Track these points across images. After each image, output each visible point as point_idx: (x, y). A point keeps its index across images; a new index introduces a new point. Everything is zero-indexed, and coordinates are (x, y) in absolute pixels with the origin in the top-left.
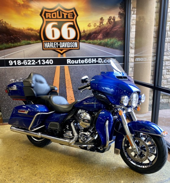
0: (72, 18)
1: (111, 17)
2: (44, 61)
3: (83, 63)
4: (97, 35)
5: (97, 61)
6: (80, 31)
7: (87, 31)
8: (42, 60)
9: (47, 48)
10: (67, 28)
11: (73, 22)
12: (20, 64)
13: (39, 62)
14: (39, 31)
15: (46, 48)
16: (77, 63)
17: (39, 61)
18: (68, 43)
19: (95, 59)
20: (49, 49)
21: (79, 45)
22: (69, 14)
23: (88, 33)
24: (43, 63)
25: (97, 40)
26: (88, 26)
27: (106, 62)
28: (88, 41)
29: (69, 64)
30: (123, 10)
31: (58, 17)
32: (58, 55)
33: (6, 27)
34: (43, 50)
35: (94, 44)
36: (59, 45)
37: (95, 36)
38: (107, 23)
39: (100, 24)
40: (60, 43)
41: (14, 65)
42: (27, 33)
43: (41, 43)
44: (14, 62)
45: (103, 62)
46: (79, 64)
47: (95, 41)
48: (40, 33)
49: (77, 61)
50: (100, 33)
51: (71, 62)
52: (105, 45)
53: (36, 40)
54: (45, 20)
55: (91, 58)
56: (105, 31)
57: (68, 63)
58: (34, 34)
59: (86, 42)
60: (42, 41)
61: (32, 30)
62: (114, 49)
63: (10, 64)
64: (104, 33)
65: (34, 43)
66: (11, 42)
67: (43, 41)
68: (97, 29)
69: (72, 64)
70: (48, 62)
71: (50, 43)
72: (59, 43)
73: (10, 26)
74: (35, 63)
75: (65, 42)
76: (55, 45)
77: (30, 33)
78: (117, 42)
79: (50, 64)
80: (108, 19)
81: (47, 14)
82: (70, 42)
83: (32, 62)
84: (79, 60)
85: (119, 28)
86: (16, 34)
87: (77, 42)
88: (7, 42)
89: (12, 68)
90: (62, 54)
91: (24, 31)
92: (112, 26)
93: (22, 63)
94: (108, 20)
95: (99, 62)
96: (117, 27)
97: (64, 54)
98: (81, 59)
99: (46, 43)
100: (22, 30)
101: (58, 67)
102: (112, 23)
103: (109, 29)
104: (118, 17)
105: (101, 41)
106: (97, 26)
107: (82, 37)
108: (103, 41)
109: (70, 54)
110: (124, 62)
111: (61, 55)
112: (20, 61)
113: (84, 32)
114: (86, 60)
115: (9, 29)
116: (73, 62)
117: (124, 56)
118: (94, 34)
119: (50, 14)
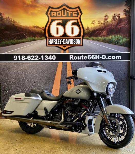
0: (77, 16)
1: (116, 14)
2: (47, 56)
3: (86, 59)
5: (101, 58)
6: (84, 28)
7: (91, 28)
8: (45, 56)
9: (51, 44)
10: (71, 26)
11: (77, 20)
12: (24, 59)
13: (42, 58)
14: (44, 29)
15: (50, 44)
16: (80, 59)
17: (42, 57)
18: (72, 39)
19: (99, 56)
21: (82, 42)
22: (73, 13)
23: (91, 30)
24: (46, 58)
25: (100, 37)
26: (92, 23)
27: (111, 58)
28: (92, 38)
29: (72, 60)
30: (128, 8)
31: (63, 15)
32: (61, 51)
33: (14, 25)
34: (47, 46)
35: (97, 41)
36: (62, 41)
37: (99, 33)
38: (112, 20)
39: (105, 21)
40: (64, 39)
41: (18, 60)
42: (32, 30)
43: (46, 40)
44: (18, 57)
45: (107, 59)
46: (81, 60)
47: (99, 38)
48: (45, 30)
49: (80, 57)
50: (104, 29)
51: (73, 58)
52: (109, 42)
53: (41, 37)
54: (50, 18)
55: (95, 55)
56: (109, 28)
57: (70, 59)
58: (40, 32)
59: (90, 38)
60: (46, 38)
61: (37, 27)
62: (119, 45)
63: (15, 59)
64: (108, 30)
65: (38, 40)
66: (18, 39)
67: (47, 38)
68: (101, 26)
69: (74, 60)
70: (50, 58)
71: (54, 40)
72: (62, 40)
73: (18, 24)
74: (38, 58)
75: (69, 39)
76: (58, 41)
77: (35, 30)
78: (122, 38)
79: (52, 60)
80: (113, 16)
81: (52, 13)
82: (73, 39)
83: (35, 58)
84: (82, 56)
85: (124, 25)
86: (23, 31)
87: (81, 39)
88: (14, 39)
89: (17, 63)
90: (65, 50)
91: (30, 29)
92: (117, 23)
93: (26, 58)
94: (112, 17)
95: (103, 58)
96: (122, 24)
97: (67, 51)
98: (84, 55)
99: (50, 40)
100: (28, 27)
101: (61, 62)
102: (116, 20)
103: (113, 26)
104: (124, 14)
105: (105, 37)
106: (101, 23)
107: (86, 34)
108: (107, 38)
109: (73, 50)
110: (129, 59)
111: (64, 52)
112: (24, 56)
113: (88, 29)
114: (89, 56)
115: (16, 27)
116: (76, 58)
117: (129, 53)
118: (98, 31)
119: (55, 13)
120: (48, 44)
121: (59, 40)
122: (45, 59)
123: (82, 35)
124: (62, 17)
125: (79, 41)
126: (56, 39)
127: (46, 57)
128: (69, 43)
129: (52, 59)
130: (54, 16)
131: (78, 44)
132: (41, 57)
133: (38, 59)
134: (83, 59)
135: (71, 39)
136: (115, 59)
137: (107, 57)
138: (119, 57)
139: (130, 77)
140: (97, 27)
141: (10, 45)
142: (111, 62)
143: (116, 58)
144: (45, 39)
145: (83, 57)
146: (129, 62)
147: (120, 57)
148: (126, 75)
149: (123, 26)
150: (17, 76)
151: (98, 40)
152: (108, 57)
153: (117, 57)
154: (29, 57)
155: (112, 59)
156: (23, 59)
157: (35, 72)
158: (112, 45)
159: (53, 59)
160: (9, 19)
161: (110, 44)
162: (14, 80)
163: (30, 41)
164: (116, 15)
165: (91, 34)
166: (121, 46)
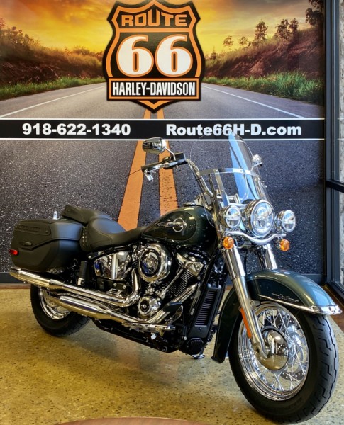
1: (286, 21)
2: (108, 126)
3: (209, 134)
4: (247, 64)
5: (248, 131)
6: (205, 55)
7: (223, 55)
8: (104, 126)
9: (119, 96)
10: (171, 49)
12: (49, 133)
13: (95, 129)
14: (102, 56)
15: (116, 95)
16: (194, 133)
17: (96, 127)
18: (172, 83)
19: (242, 126)
20: (123, 98)
21: (199, 89)
22: (177, 17)
23: (225, 59)
24: (106, 132)
25: (247, 77)
26: (225, 42)
27: (274, 133)
28: (225, 80)
29: (172, 136)
30: (318, 5)
31: (150, 23)
32: (144, 113)
33: (26, 46)
34: (108, 99)
35: (239, 88)
36: (148, 89)
37: (243, 68)
38: (276, 36)
39: (258, 38)
40: (152, 84)
41: (33, 134)
42: (72, 61)
43: (105, 84)
44: (34, 127)
45: (264, 133)
46: (197, 136)
47: (243, 80)
48: (104, 60)
49: (194, 129)
50: (255, 59)
51: (176, 131)
52: (269, 90)
53: (94, 76)
54: (119, 31)
55: (232, 123)
56: (270, 55)
57: (168, 134)
58: (90, 63)
59: (219, 82)
60: (107, 79)
61: (85, 53)
62: (295, 99)
63: (25, 133)
64: (267, 60)
65: (86, 84)
66: (35, 81)
67: (110, 80)
68: (249, 50)
69: (178, 137)
70: (117, 130)
71: (127, 84)
72: (148, 85)
73: (37, 44)
74: (85, 131)
75: (165, 82)
76: (138, 88)
77: (80, 60)
78: (303, 82)
79: (121, 136)
80: (279, 26)
81: (124, 17)
82: (177, 82)
83: (77, 130)
84: (199, 127)
85: (309, 47)
86: (48, 64)
87: (196, 82)
88: (24, 81)
89: (29, 142)
90: (154, 111)
91: (66, 56)
92: (289, 43)
93: (54, 131)
94: (277, 28)
95: (253, 133)
96: (303, 45)
97: (160, 112)
98: (205, 124)
99: (118, 84)
100: (62, 53)
102: (288, 35)
103: (280, 49)
104: (307, 20)
105: (259, 79)
106: (248, 44)
107: (209, 71)
108: (264, 81)
109: (175, 112)
110: (323, 135)
111: (153, 115)
112: (49, 126)
113: (215, 58)
114: (218, 127)
115: (32, 51)
116: (182, 131)
117: (323, 119)
118: (240, 64)
119: (131, 17)
120: (112, 95)
121: (140, 86)
122: (104, 133)
123: (198, 74)
124: (147, 26)
125: (192, 88)
126: (131, 82)
127: (106, 129)
128: (165, 94)
129: (121, 134)
130: (127, 26)
131: (188, 95)
132: (93, 128)
133: (85, 133)
134: (201, 134)
135: (170, 82)
136: (286, 136)
137: (264, 129)
138: (297, 130)
139: (327, 182)
140: (238, 53)
141: (16, 96)
142: (276, 142)
143: (289, 133)
144: (103, 82)
145: (202, 128)
146: (323, 144)
147: (299, 129)
148: (316, 176)
149: (306, 51)
150: (30, 175)
151: (242, 86)
152: (266, 131)
153: (292, 130)
154: (62, 127)
155: (277, 136)
156: (47, 131)
157: (75, 166)
158: (277, 98)
159: (124, 133)
160: (16, 33)
161: (271, 97)
162: (22, 186)
163: (65, 87)
164: (287, 23)
165: (221, 70)
166: (300, 102)
